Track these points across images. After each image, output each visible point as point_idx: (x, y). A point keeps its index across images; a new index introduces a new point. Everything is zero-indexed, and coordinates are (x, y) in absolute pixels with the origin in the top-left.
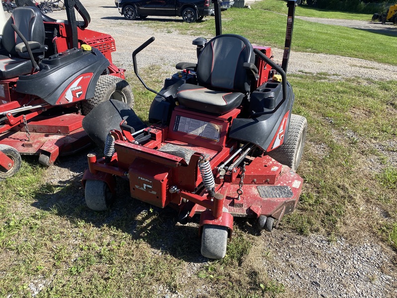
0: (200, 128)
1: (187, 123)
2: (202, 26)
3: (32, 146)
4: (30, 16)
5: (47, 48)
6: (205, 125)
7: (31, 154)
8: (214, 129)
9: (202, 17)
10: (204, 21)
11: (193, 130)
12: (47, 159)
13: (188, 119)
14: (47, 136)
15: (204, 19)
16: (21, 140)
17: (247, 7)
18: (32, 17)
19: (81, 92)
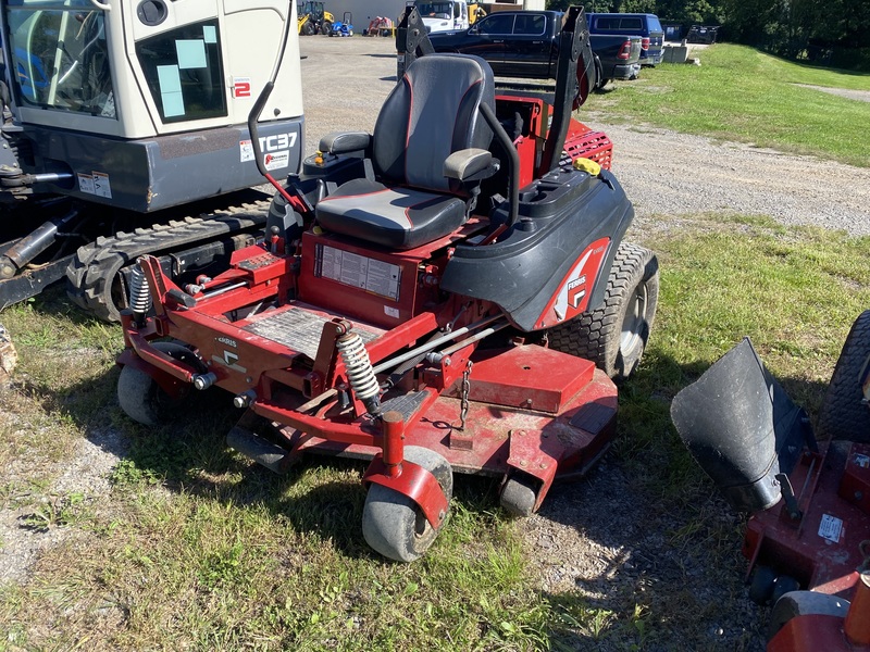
2: (612, 102)
3: (471, 447)
4: (467, 80)
5: (498, 166)
7: (467, 472)
9: (604, 83)
10: (609, 91)
12: (529, 499)
14: (496, 413)
15: (608, 86)
16: (436, 424)
17: (691, 62)
18: (471, 82)
19: (582, 293)
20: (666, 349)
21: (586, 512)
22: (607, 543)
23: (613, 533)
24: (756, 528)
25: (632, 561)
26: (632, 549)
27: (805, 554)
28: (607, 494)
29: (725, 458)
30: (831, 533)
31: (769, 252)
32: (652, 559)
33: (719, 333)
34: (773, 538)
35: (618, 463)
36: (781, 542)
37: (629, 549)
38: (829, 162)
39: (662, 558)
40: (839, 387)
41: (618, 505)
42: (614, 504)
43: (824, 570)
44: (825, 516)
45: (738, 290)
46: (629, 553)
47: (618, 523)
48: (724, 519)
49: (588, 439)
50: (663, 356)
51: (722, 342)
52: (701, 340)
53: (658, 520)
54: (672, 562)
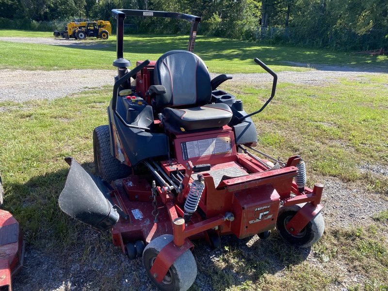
0: (211, 146)
1: (195, 147)
6: (214, 142)
8: (224, 142)
11: (205, 151)
13: (195, 142)
20: (12, 180)
21: (34, 282)
22: (56, 287)
23: (54, 280)
24: (116, 232)
25: (73, 284)
26: (69, 279)
27: (137, 229)
28: (38, 265)
29: (93, 213)
30: (139, 216)
31: (22, 117)
32: (80, 276)
33: (30, 161)
34: (124, 231)
35: (31, 247)
36: (127, 231)
37: (67, 281)
38: (18, 71)
39: (84, 272)
40: (104, 161)
41: (46, 266)
42: (45, 267)
43: (146, 231)
44: (132, 211)
45: (23, 138)
46: (69, 282)
47: (53, 274)
48: (94, 238)
49: (16, 247)
50: (13, 185)
51: (35, 165)
52: (25, 168)
53: (70, 258)
54: (89, 270)
